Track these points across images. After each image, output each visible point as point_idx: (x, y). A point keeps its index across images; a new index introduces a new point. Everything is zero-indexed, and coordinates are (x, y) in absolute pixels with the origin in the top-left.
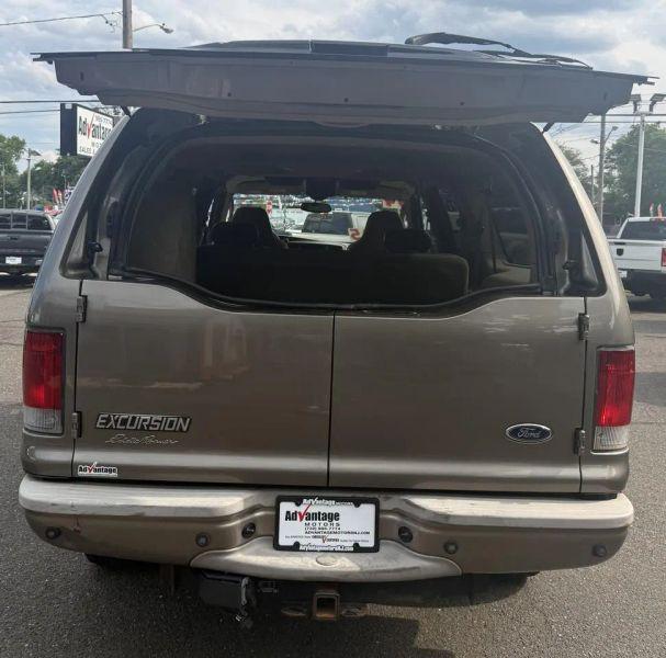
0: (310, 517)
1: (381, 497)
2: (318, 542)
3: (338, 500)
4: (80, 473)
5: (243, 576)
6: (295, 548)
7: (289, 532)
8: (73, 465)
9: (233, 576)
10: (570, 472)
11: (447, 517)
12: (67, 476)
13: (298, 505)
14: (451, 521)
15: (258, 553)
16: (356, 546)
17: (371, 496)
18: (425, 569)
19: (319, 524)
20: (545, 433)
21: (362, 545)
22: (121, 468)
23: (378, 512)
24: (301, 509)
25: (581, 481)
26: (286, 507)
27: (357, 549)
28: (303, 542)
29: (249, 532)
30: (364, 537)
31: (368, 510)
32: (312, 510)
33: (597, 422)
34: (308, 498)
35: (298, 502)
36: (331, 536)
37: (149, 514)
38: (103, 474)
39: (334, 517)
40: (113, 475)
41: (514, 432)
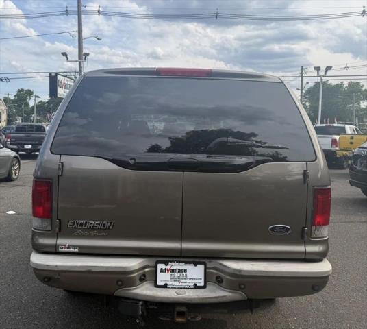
0: (172, 271)
1: (207, 261)
2: (177, 283)
3: (187, 263)
4: (60, 250)
5: (140, 300)
6: (165, 286)
7: (162, 278)
8: (56, 246)
9: (135, 300)
10: (300, 248)
11: (240, 271)
12: (54, 251)
13: (166, 265)
14: (243, 273)
15: (147, 289)
16: (195, 285)
17: (202, 260)
18: (230, 297)
19: (177, 274)
20: (287, 229)
21: (198, 285)
22: (80, 247)
23: (206, 269)
24: (168, 267)
25: (305, 253)
26: (160, 266)
27: (196, 287)
28: (168, 283)
29: (143, 279)
30: (199, 281)
31: (201, 268)
32: (173, 268)
33: (313, 224)
34: (171, 262)
35: (166, 264)
36: (182, 281)
37: (94, 270)
38: (71, 250)
39: (184, 271)
40: (76, 250)
41: (273, 229)
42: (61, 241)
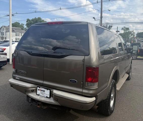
1: (51, 89)
2: (42, 95)
3: (45, 88)
4: (16, 78)
7: (39, 92)
10: (80, 90)
12: (15, 78)
13: (40, 88)
14: (56, 95)
15: (34, 95)
16: (47, 96)
17: (50, 89)
18: (53, 103)
19: (42, 92)
20: (76, 82)
21: (48, 97)
22: (20, 78)
24: (40, 89)
25: (82, 92)
26: (38, 88)
27: (47, 97)
28: (40, 94)
29: (33, 91)
31: (49, 91)
32: (42, 89)
33: (87, 81)
34: (41, 87)
36: (44, 94)
37: (19, 85)
38: (18, 79)
39: (44, 91)
40: (19, 79)
41: (71, 81)
42: (16, 76)
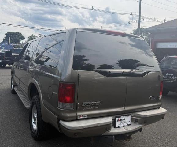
0: (121, 120)
1: (131, 114)
2: (122, 125)
3: (125, 116)
5: (113, 135)
6: (119, 127)
7: (118, 124)
8: (77, 116)
9: (111, 135)
11: (146, 116)
12: (76, 119)
14: (147, 116)
16: (128, 124)
17: (130, 114)
18: (141, 127)
19: (122, 121)
20: (154, 97)
21: (129, 124)
22: (88, 115)
23: (131, 117)
24: (119, 119)
25: (158, 105)
26: (117, 119)
28: (120, 126)
30: (129, 122)
32: (121, 119)
34: (121, 116)
35: (119, 117)
36: (124, 123)
38: (83, 117)
40: (86, 117)
42: (79, 114)
